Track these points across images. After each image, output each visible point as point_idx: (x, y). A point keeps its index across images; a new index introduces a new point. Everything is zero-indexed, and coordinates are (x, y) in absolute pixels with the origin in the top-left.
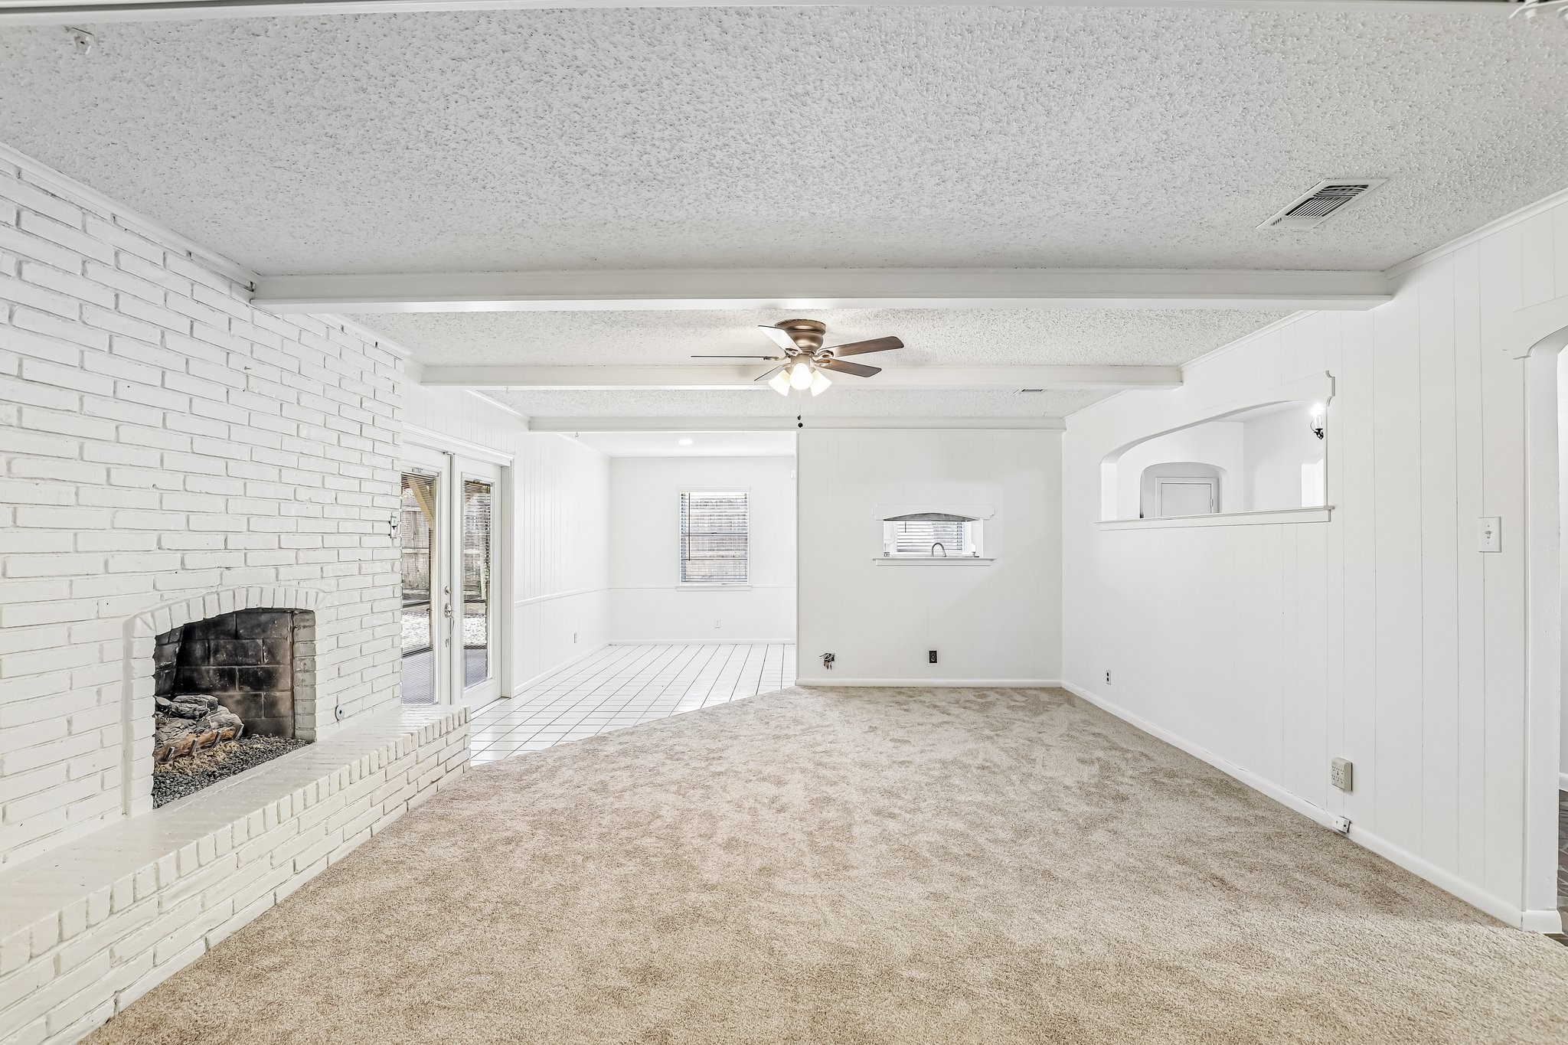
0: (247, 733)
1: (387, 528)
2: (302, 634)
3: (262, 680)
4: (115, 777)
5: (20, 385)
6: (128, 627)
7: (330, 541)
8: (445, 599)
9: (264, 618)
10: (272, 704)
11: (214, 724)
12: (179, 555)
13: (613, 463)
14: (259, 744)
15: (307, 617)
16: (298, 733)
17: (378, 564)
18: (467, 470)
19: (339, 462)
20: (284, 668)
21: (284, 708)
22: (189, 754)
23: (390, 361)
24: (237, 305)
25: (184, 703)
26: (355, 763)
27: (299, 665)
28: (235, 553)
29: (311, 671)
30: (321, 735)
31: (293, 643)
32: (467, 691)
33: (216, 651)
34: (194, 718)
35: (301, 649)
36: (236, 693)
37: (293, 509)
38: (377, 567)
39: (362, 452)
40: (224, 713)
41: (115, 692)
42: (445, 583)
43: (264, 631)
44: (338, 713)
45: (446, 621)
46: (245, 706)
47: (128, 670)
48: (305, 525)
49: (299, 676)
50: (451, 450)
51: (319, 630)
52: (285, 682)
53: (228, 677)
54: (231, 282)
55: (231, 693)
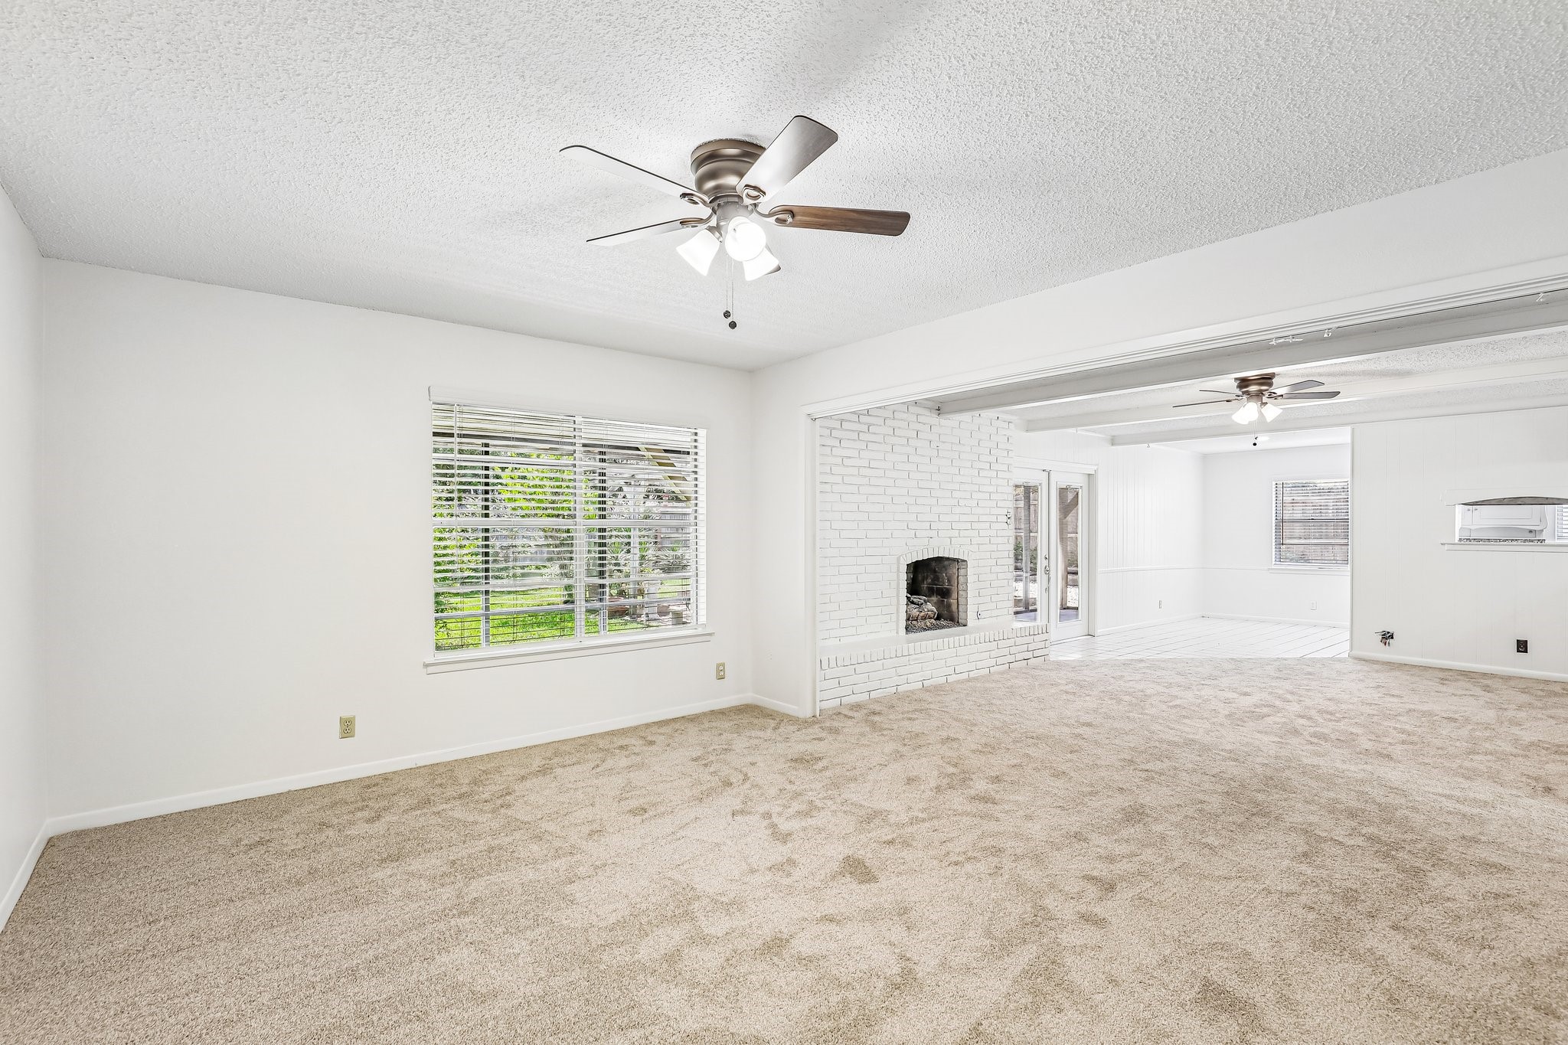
0: (938, 618)
1: (1005, 519)
2: (962, 572)
3: (945, 593)
4: (894, 617)
5: (869, 470)
6: (898, 559)
7: (975, 525)
8: (1045, 563)
9: (946, 563)
10: (949, 606)
11: (926, 610)
12: (914, 531)
13: (1205, 458)
14: (943, 622)
15: (964, 563)
16: (960, 621)
17: (1000, 538)
18: (1060, 480)
19: (979, 485)
20: (954, 589)
21: (954, 608)
22: (916, 620)
23: (1006, 425)
24: (933, 419)
25: (915, 598)
26: (982, 634)
27: (961, 588)
28: (934, 531)
29: (966, 591)
30: (970, 623)
31: (958, 577)
32: (1060, 624)
33: (927, 579)
34: (918, 605)
35: (961, 579)
36: (934, 599)
37: (957, 510)
38: (1000, 540)
39: (991, 478)
40: (930, 606)
41: (894, 584)
42: (1045, 553)
43: (946, 570)
44: (978, 614)
45: (1045, 577)
46: (939, 605)
47: (898, 576)
48: (964, 518)
49: (960, 592)
50: (1048, 469)
51: (970, 571)
52: (954, 595)
53: (931, 592)
54: (930, 409)
55: (933, 598)
